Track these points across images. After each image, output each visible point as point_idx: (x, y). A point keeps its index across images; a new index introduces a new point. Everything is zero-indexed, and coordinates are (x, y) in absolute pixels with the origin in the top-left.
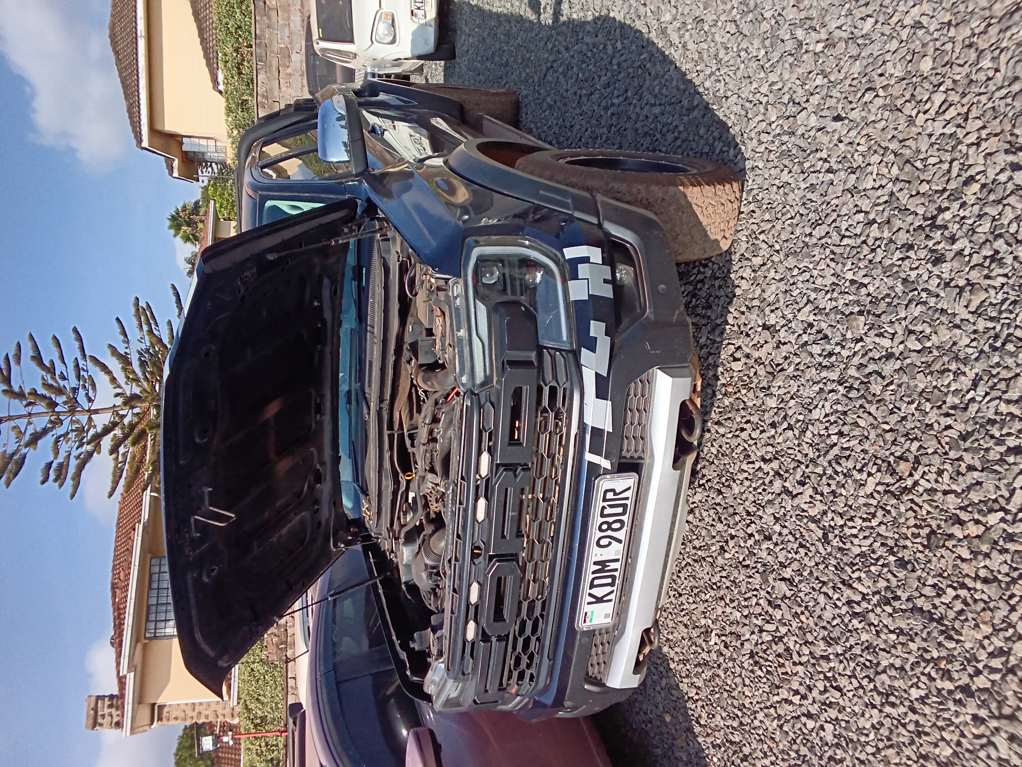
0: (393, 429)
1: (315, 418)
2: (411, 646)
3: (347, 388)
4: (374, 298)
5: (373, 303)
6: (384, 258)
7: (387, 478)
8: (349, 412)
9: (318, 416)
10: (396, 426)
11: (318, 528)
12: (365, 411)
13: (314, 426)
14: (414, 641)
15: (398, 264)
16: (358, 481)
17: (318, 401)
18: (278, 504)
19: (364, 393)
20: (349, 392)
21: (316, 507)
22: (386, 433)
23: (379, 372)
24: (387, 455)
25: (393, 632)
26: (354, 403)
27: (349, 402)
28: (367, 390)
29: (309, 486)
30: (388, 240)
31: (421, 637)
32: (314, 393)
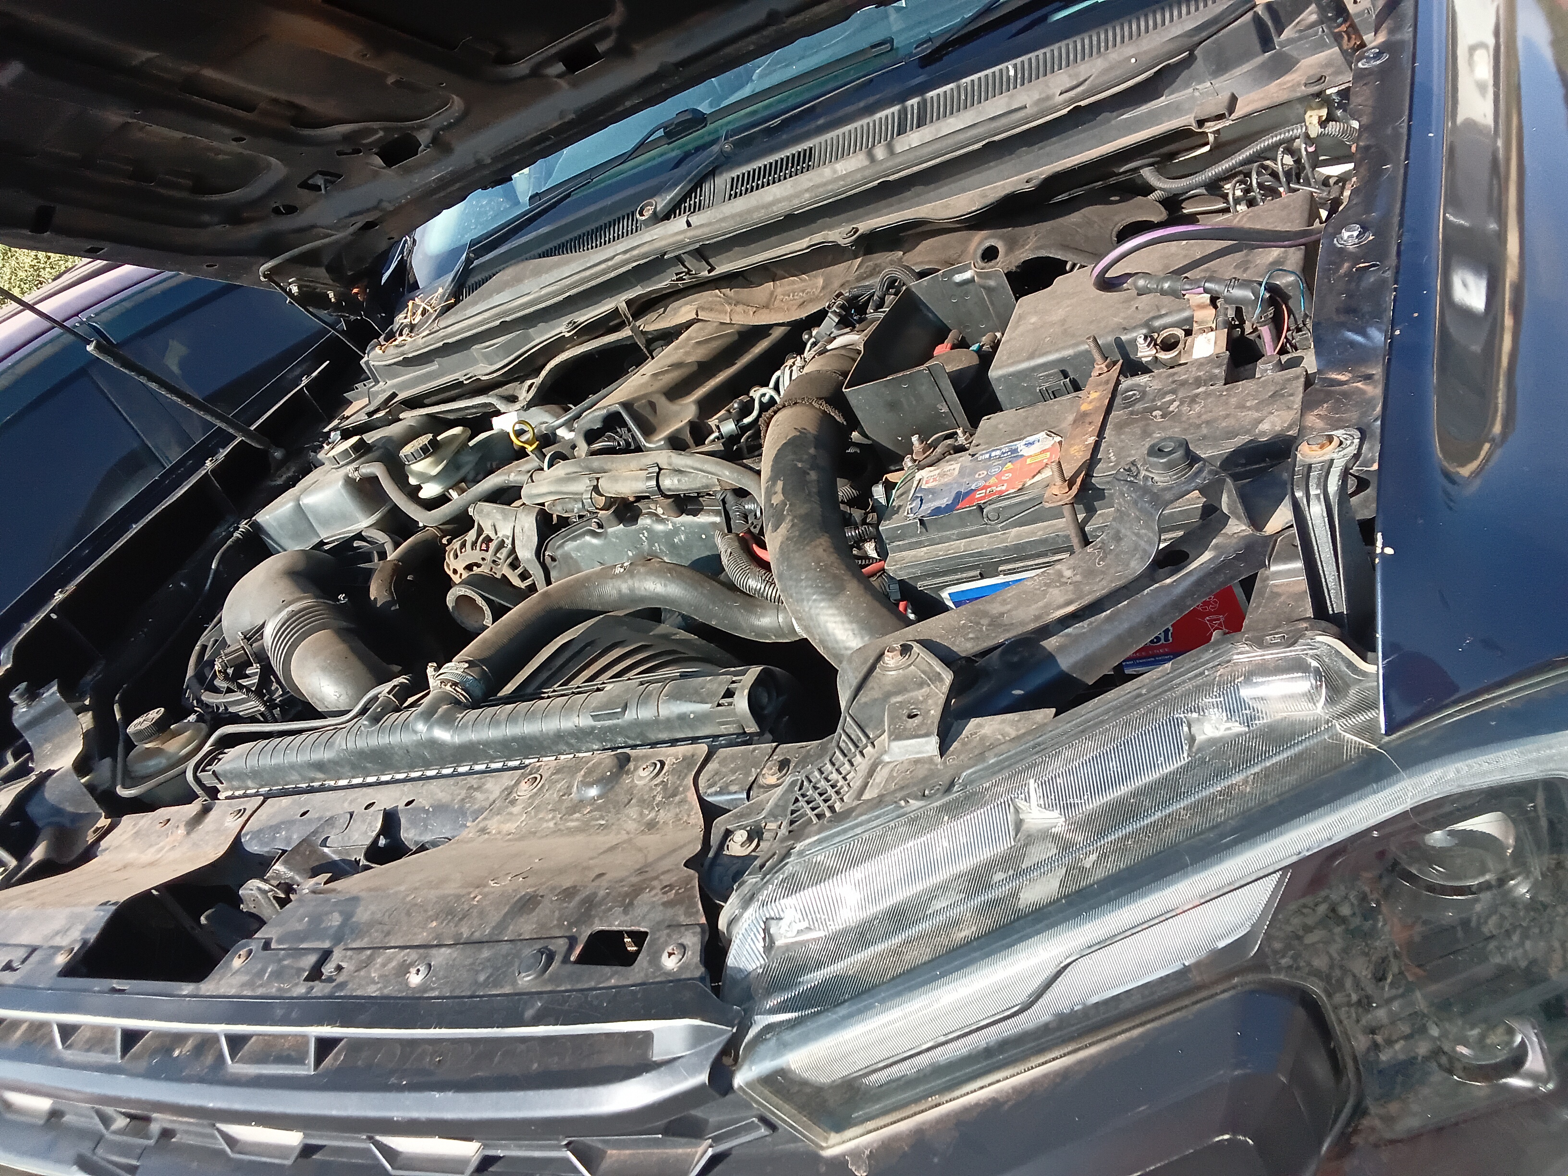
0: (637, 316)
1: (550, 61)
2: (12, 697)
3: (705, 108)
4: (1026, 78)
5: (1002, 86)
6: (1191, 58)
7: (507, 348)
8: (642, 147)
9: (560, 67)
10: (653, 323)
11: (277, 211)
12: (661, 202)
13: (522, 68)
14: (32, 695)
15: (1187, 120)
16: (479, 253)
17: (601, 47)
18: (209, 73)
19: (711, 173)
20: (697, 120)
21: (319, 181)
22: (619, 302)
23: (781, 209)
24: (561, 328)
25: (71, 587)
26: (672, 151)
27: (673, 131)
28: (722, 181)
29: (347, 138)
30: (1266, 43)
31: (52, 711)
32: (614, 20)
